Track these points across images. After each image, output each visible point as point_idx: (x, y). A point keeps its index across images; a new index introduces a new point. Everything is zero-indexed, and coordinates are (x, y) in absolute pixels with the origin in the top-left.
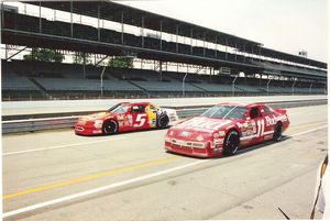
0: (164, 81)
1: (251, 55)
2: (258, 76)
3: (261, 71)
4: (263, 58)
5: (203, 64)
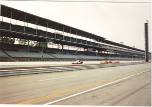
0: (64, 54)
1: (101, 43)
2: (103, 52)
3: (105, 50)
4: (106, 44)
5: (80, 46)
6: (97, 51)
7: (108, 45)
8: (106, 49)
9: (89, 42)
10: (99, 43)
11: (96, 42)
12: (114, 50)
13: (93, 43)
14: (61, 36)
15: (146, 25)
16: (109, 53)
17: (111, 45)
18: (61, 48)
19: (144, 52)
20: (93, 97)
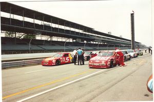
0: (52, 45)
1: (89, 34)
2: (92, 42)
3: (93, 40)
4: (94, 35)
5: (69, 37)
6: (85, 42)
7: (97, 35)
9: (77, 33)
10: (87, 33)
11: (84, 33)
12: (102, 40)
13: (81, 34)
14: (49, 27)
16: (97, 43)
17: (99, 36)
18: (50, 39)
20: (81, 86)
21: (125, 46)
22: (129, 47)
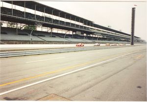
0: (53, 37)
1: (89, 27)
2: (91, 35)
5: (69, 29)
6: (85, 35)
7: (96, 28)
8: (94, 33)
9: (77, 26)
10: (87, 26)
11: (85, 26)
12: (102, 34)
13: (82, 27)
14: (50, 19)
15: (133, 10)
16: (96, 36)
17: (99, 29)
18: (50, 31)
19: (130, 35)
20: (79, 77)
21: (124, 41)
22: (128, 41)
